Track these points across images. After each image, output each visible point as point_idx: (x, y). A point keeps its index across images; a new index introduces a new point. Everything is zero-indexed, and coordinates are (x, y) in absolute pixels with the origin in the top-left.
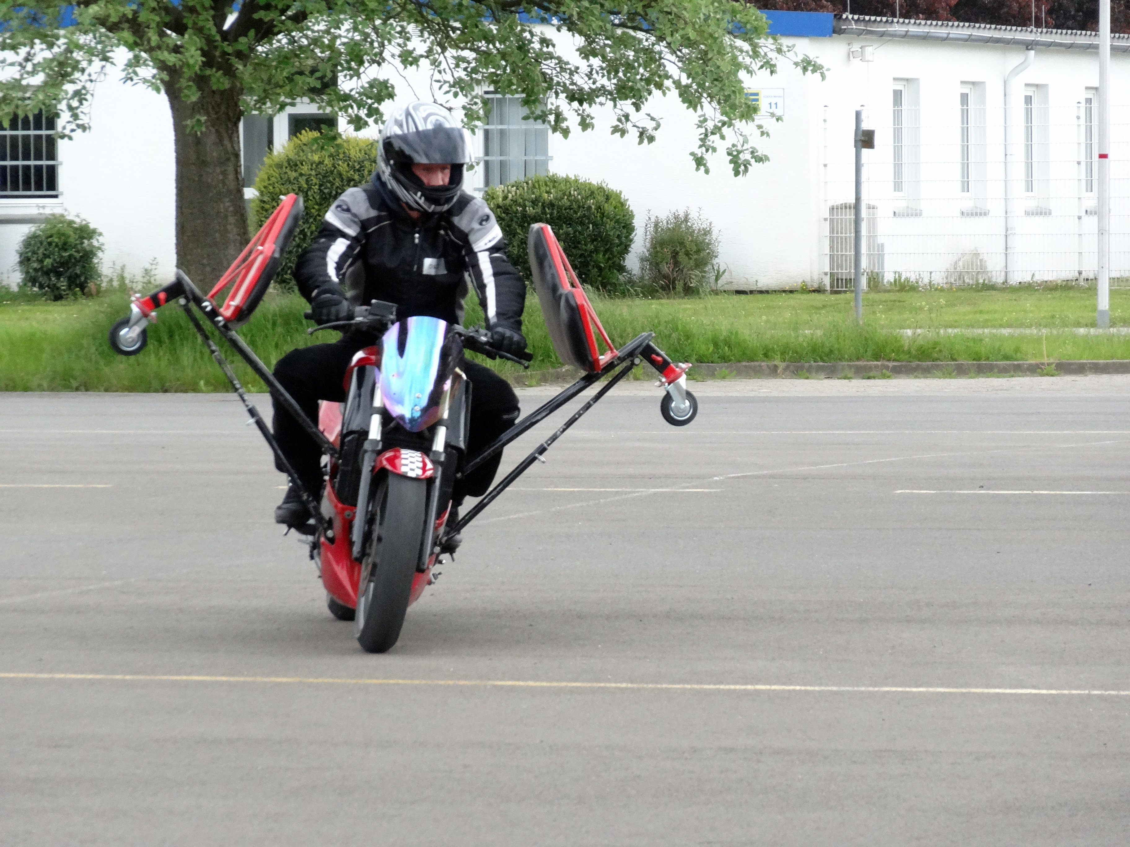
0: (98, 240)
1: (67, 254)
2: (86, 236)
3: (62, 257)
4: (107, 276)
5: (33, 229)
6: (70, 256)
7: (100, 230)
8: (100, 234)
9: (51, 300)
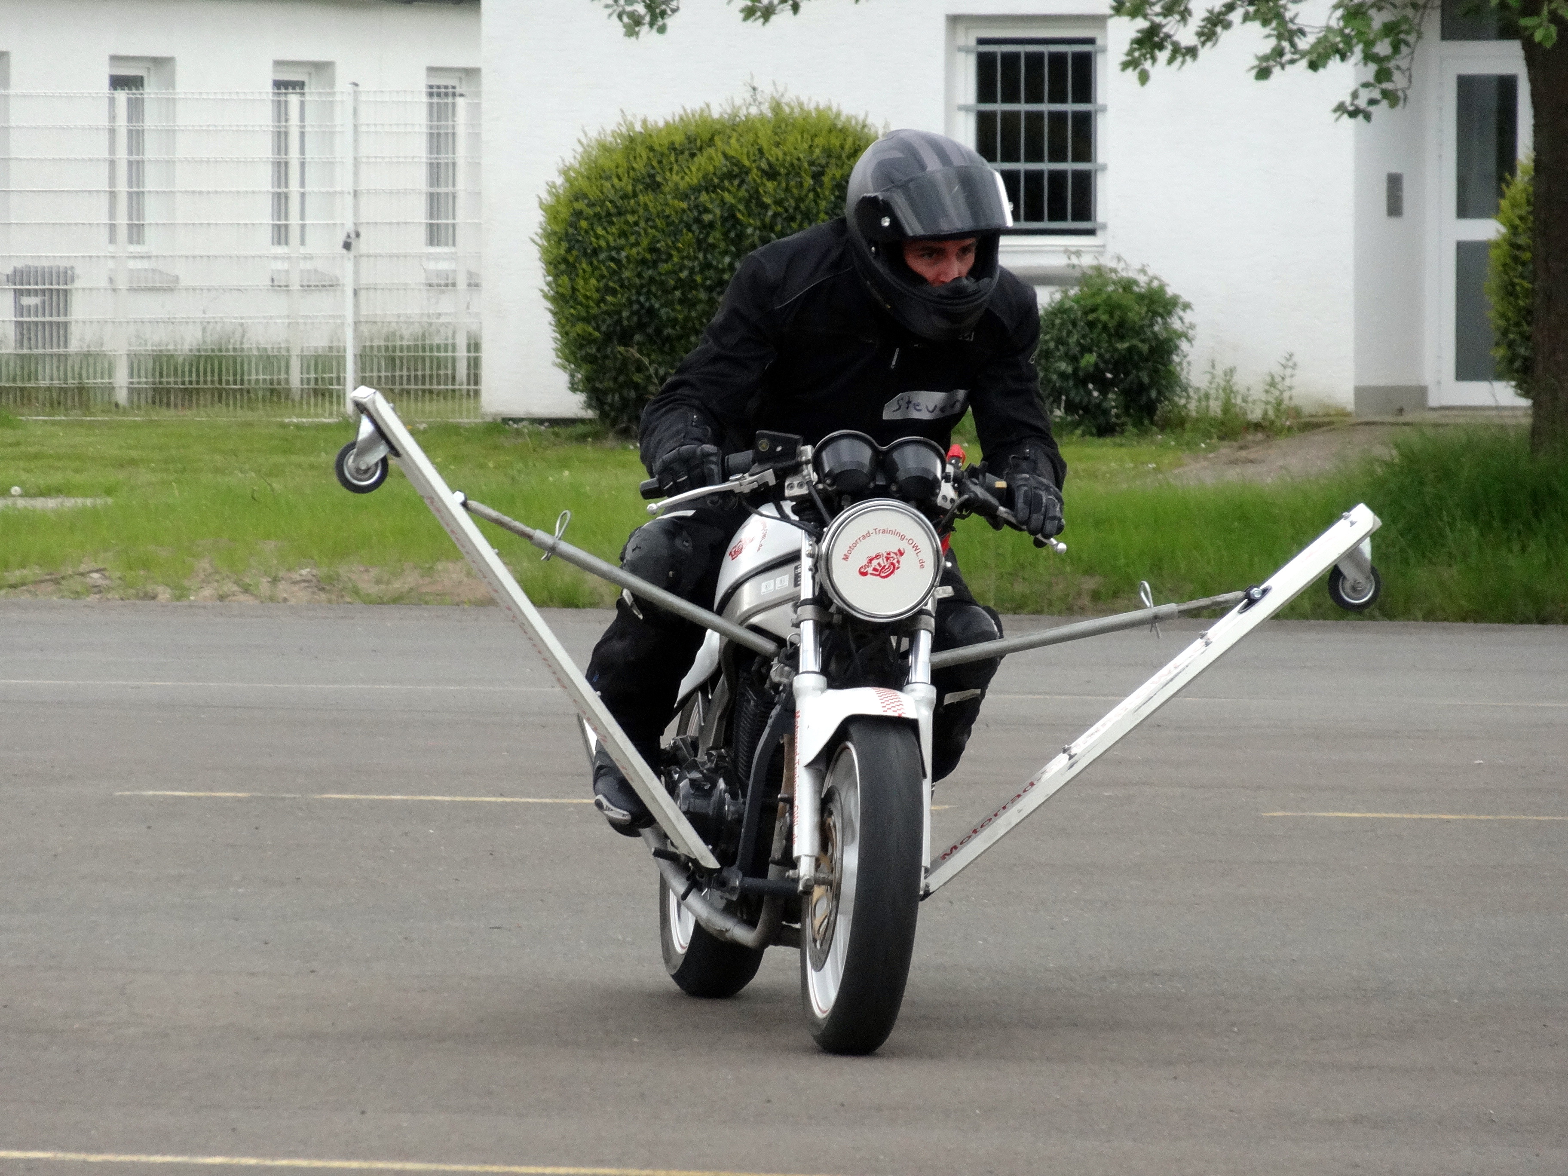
0: (1181, 318)
1: (1126, 345)
2: (1160, 310)
3: (1116, 350)
4: (1198, 389)
5: (1058, 296)
6: (1130, 350)
7: (1185, 297)
8: (1187, 306)
9: (1091, 434)
